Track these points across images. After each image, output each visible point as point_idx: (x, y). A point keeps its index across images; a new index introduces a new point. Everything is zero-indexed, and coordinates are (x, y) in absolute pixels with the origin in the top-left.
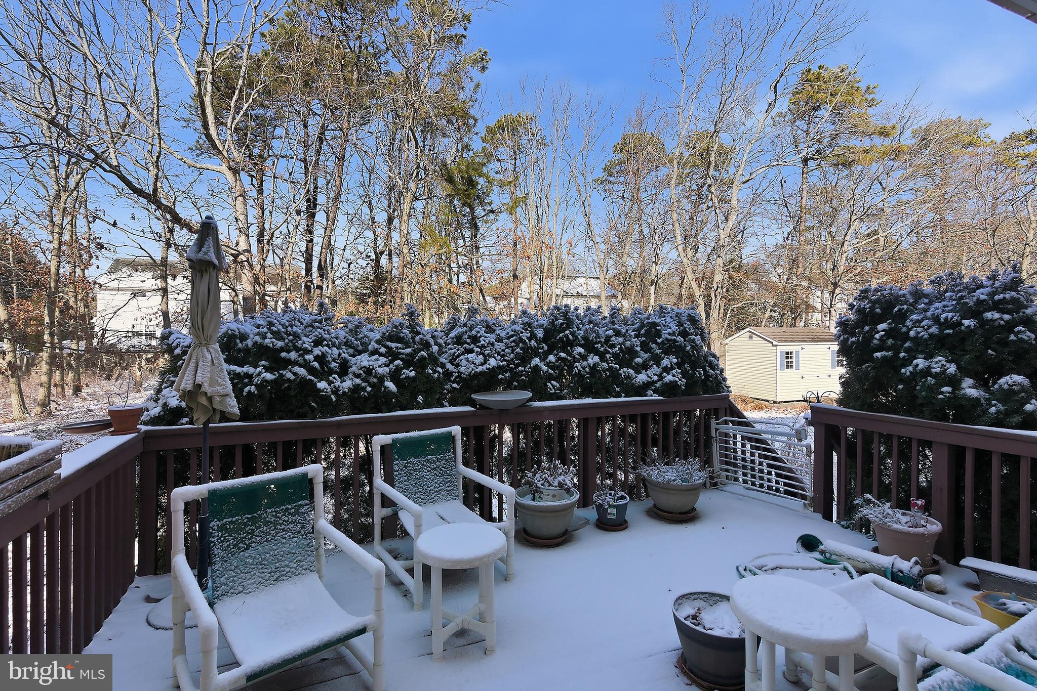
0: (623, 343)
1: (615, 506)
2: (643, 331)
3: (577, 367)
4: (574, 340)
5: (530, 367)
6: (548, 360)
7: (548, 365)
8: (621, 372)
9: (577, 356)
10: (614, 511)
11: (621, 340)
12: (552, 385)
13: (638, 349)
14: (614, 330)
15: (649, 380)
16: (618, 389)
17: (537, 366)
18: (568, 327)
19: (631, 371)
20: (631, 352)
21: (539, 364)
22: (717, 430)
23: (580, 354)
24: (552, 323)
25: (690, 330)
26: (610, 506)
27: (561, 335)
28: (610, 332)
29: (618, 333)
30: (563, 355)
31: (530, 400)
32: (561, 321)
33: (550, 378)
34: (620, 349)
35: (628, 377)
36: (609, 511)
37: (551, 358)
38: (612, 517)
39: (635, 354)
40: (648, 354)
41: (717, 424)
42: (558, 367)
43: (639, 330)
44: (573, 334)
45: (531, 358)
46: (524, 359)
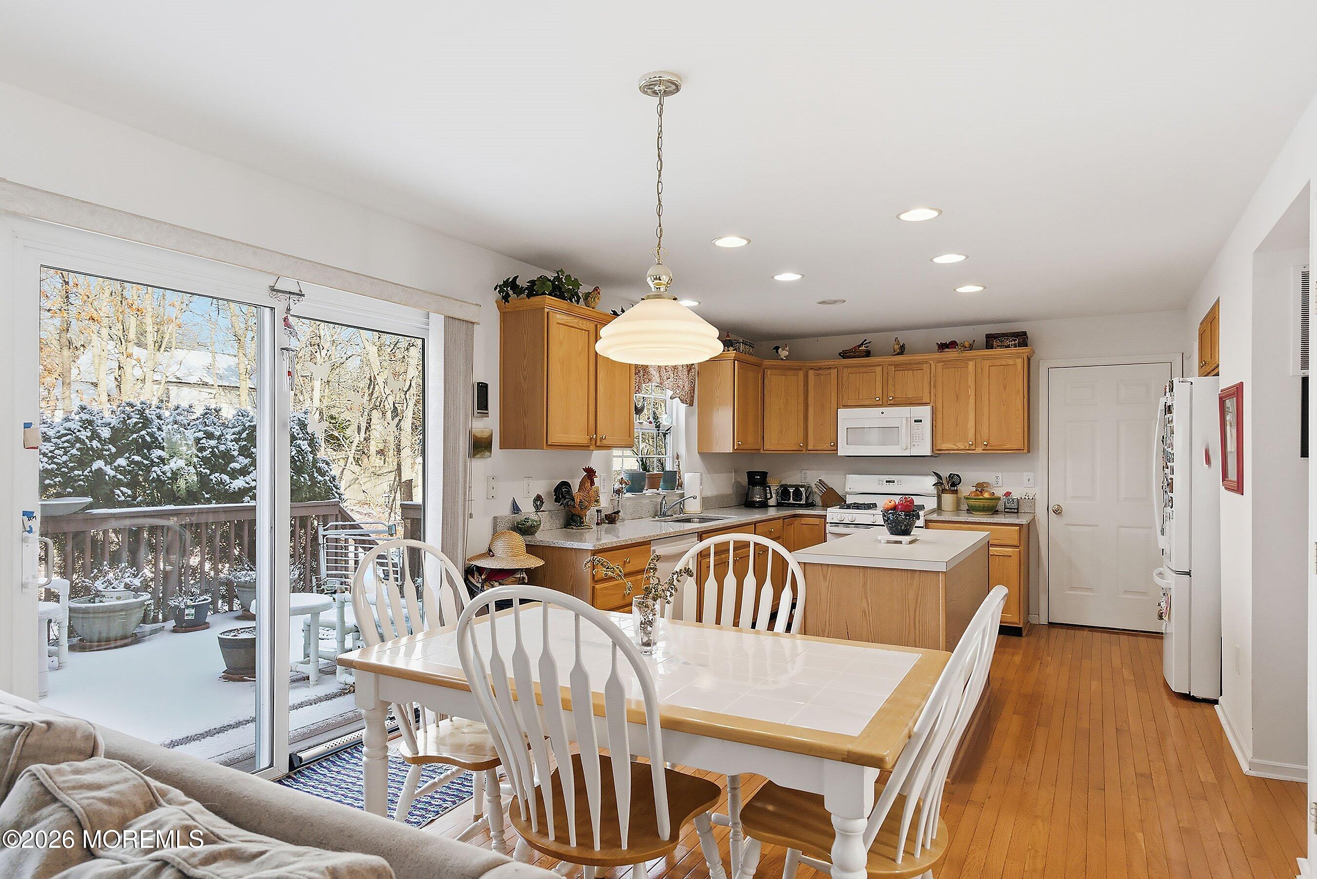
0: (217, 447)
1: (193, 607)
2: (244, 435)
3: (155, 472)
4: (153, 442)
5: (91, 471)
6: (116, 464)
7: (116, 469)
8: (212, 477)
9: (156, 460)
10: (193, 611)
11: (213, 443)
12: (122, 492)
13: (235, 453)
14: (205, 432)
15: (247, 486)
16: (206, 496)
17: (100, 469)
18: (145, 426)
19: (225, 477)
20: (227, 456)
21: (104, 468)
22: (324, 536)
23: (160, 458)
24: (124, 422)
25: (298, 434)
26: (188, 607)
27: (135, 436)
28: (201, 435)
29: (209, 436)
30: (137, 458)
31: (90, 506)
32: (135, 420)
33: (119, 484)
34: (213, 452)
35: (221, 482)
36: (187, 612)
37: (122, 462)
38: (190, 618)
39: (232, 459)
40: (248, 459)
41: (325, 530)
42: (130, 472)
43: (240, 433)
44: (151, 435)
45: (93, 461)
46: (82, 462)
